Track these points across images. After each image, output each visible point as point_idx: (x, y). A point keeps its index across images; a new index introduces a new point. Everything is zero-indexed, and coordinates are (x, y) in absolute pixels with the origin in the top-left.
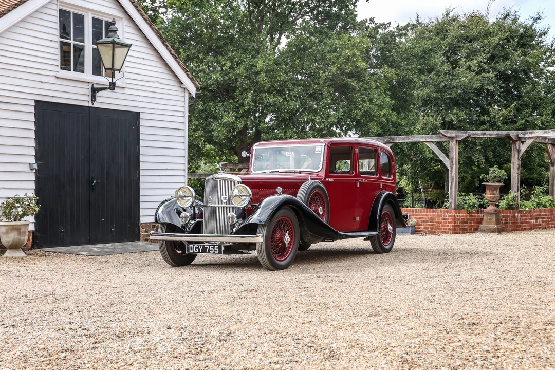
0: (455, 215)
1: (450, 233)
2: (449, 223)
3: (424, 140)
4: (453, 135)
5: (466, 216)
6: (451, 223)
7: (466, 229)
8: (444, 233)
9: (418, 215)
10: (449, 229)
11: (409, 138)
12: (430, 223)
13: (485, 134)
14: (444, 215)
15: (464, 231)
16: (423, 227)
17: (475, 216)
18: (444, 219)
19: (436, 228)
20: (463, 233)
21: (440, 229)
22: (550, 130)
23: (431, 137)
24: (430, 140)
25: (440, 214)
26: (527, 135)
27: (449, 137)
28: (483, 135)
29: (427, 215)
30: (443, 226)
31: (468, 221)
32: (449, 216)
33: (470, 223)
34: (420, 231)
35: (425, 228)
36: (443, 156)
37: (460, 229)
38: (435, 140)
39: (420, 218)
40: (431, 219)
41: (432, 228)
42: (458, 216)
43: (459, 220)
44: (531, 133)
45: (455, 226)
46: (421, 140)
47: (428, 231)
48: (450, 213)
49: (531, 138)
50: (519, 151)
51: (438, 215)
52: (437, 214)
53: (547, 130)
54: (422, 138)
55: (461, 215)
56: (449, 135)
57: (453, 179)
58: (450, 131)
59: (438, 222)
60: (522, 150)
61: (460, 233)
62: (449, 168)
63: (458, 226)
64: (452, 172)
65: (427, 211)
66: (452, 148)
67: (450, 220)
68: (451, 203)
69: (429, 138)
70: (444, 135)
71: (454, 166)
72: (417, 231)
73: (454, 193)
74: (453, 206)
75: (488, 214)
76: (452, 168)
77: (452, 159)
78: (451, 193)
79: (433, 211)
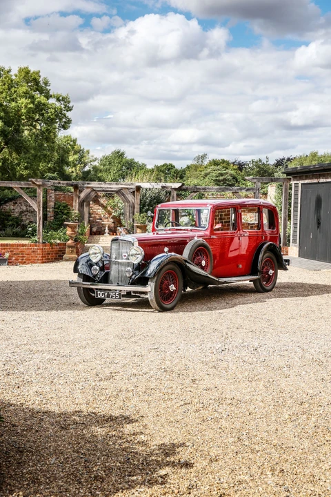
0: (42, 248)
1: (39, 263)
2: (38, 254)
4: (41, 183)
5: (50, 249)
7: (49, 259)
8: (34, 263)
9: (9, 249)
10: (38, 260)
12: (20, 255)
13: (59, 183)
14: (34, 249)
15: (49, 261)
16: (14, 258)
17: (55, 249)
18: (33, 252)
19: (25, 259)
20: (48, 262)
21: (29, 260)
23: (20, 184)
24: (19, 186)
25: (29, 247)
26: (86, 185)
27: (37, 185)
29: (17, 249)
30: (32, 257)
31: (51, 252)
32: (38, 249)
33: (52, 254)
34: (11, 262)
35: (15, 260)
36: (30, 200)
37: (46, 259)
38: (24, 186)
39: (11, 251)
40: (21, 251)
41: (23, 259)
42: (44, 249)
43: (45, 251)
44: (88, 184)
45: (43, 257)
46: (13, 186)
47: (19, 262)
48: (39, 246)
49: (87, 188)
50: (79, 197)
51: (28, 249)
52: (27, 247)
54: (12, 184)
55: (46, 247)
56: (38, 183)
57: (40, 219)
58: (39, 180)
59: (28, 254)
60: (81, 196)
61: (45, 262)
62: (37, 210)
63: (45, 257)
64: (39, 213)
65: (18, 245)
66: (40, 194)
67: (39, 252)
68: (39, 238)
69: (18, 184)
70: (34, 183)
71: (41, 209)
72: (8, 262)
73: (41, 231)
74: (41, 241)
75: (70, 247)
76: (39, 210)
77: (39, 202)
78: (39, 230)
79: (23, 245)
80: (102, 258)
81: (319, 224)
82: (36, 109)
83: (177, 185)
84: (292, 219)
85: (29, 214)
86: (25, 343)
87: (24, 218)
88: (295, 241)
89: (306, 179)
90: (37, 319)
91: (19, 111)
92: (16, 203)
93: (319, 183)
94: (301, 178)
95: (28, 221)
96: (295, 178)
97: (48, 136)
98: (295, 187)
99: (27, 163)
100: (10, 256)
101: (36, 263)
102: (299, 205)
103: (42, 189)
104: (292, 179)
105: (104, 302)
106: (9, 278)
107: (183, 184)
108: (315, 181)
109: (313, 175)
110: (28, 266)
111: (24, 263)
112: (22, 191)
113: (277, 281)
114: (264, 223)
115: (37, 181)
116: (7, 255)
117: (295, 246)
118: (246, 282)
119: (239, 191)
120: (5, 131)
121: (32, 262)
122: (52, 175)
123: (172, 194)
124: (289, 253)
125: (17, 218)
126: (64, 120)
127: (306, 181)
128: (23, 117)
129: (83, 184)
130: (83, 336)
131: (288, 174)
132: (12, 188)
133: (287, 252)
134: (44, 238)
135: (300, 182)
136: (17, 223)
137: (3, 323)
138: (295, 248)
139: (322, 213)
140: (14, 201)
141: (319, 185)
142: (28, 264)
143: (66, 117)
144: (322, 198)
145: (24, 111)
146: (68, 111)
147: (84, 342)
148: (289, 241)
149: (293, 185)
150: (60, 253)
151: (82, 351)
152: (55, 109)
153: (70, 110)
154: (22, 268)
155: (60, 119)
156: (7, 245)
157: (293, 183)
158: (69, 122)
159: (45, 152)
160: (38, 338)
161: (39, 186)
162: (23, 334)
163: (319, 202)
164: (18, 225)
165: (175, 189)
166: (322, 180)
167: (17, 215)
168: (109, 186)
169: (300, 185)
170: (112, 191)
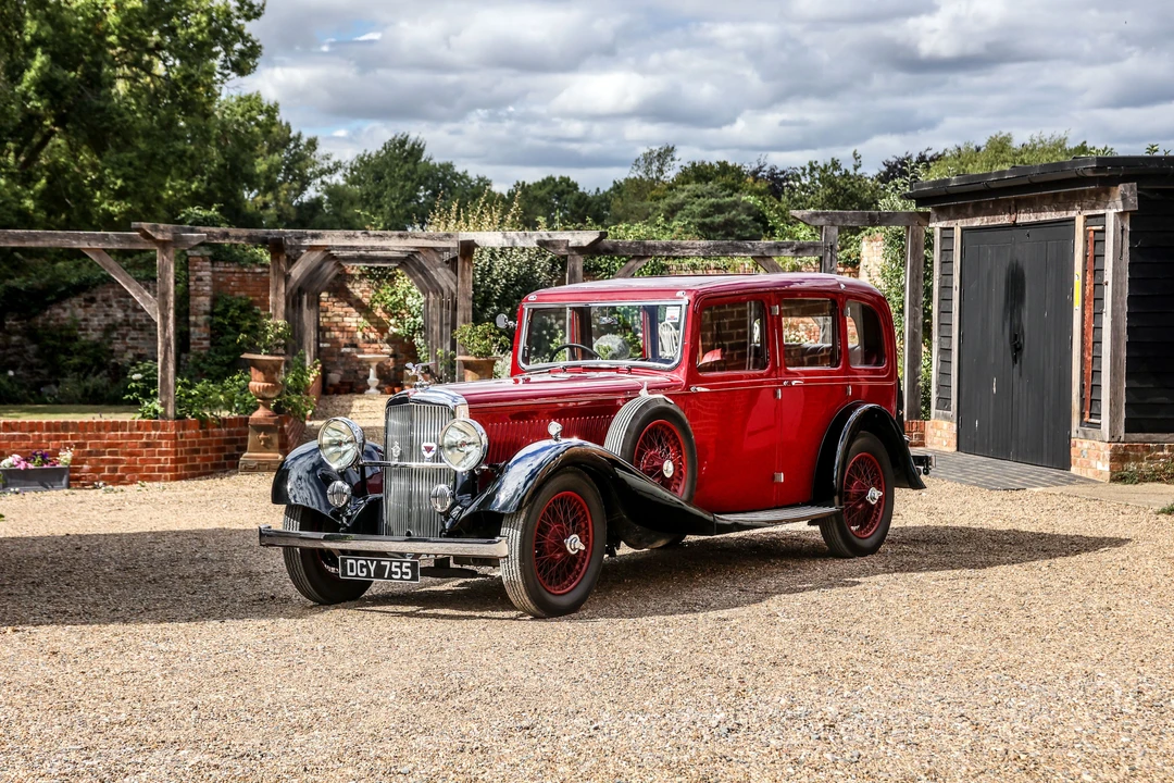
0: (176, 435)
1: (166, 479)
2: (161, 453)
3: (85, 245)
4: (168, 236)
5: (197, 436)
6: (166, 453)
7: (196, 468)
8: (151, 479)
9: (73, 437)
10: (162, 470)
11: (36, 238)
12: (107, 457)
13: (226, 235)
14: (149, 436)
15: (196, 473)
16: (86, 467)
17: (213, 435)
18: (147, 445)
19: (123, 470)
20: (193, 477)
21: (136, 470)
22: (358, 233)
23: (105, 239)
24: (100, 246)
25: (135, 433)
26: (307, 242)
27: (157, 242)
28: (224, 239)
29: (98, 437)
30: (144, 461)
31: (202, 447)
32: (160, 437)
33: (206, 451)
34: (78, 479)
35: (91, 471)
36: (137, 288)
37: (186, 468)
38: (116, 246)
39: (78, 446)
40: (109, 446)
41: (115, 470)
42: (182, 436)
43: (184, 444)
44: (315, 236)
45: (173, 461)
46: (75, 244)
47: (103, 478)
48: (164, 429)
49: (312, 248)
50: (287, 278)
51: (131, 437)
52: (128, 433)
53: (352, 232)
54: (78, 238)
55: (188, 432)
56: (159, 237)
57: (167, 345)
58: (162, 226)
59: (131, 454)
60: (293, 275)
61: (185, 478)
62: (158, 319)
63: (183, 460)
64: (165, 327)
65: (100, 426)
66: (166, 270)
67: (165, 446)
68: (164, 405)
69: (97, 239)
70: (147, 236)
71: (171, 314)
72: (70, 479)
73: (171, 381)
74: (170, 412)
75: (259, 428)
76: (165, 318)
77: (165, 294)
78: (165, 380)
79: (116, 426)
80: (357, 458)
81: (1017, 349)
82: (149, 14)
83: (586, 237)
84: (935, 337)
85: (133, 334)
86: (123, 717)
87: (118, 346)
88: (944, 402)
89: (976, 215)
90: (162, 646)
91: (99, 19)
92: (93, 300)
93: (1015, 225)
94: (960, 213)
95: (129, 355)
96: (943, 213)
97: (189, 95)
98: (943, 239)
99: (125, 178)
100: (74, 461)
101: (158, 479)
102: (956, 294)
103: (171, 253)
104: (934, 216)
105: (367, 593)
106: (75, 526)
107: (603, 235)
108: (1005, 219)
109: (997, 203)
110: (131, 491)
111: (119, 481)
112: (111, 261)
113: (895, 523)
114: (850, 345)
115: (156, 229)
116: (66, 457)
117: (946, 418)
118: (798, 525)
119: (774, 253)
120: (56, 81)
121: (144, 478)
122: (204, 213)
123: (570, 265)
124: (928, 440)
125: (96, 345)
126: (238, 46)
127: (977, 222)
128: (112, 39)
129: (300, 238)
130: (303, 695)
131: (922, 200)
132: (78, 254)
133: (922, 437)
134: (179, 403)
135: (958, 225)
136: (96, 359)
137: (54, 660)
138: (945, 424)
139: (1026, 314)
140: (85, 295)
141: (1015, 231)
142: (132, 482)
143: (245, 39)
144: (1026, 273)
145: (112, 18)
146: (248, 18)
147: (307, 713)
148: (927, 402)
149: (937, 231)
150: (233, 450)
151: (298, 738)
152: (208, 12)
153: (257, 15)
154: (111, 497)
155: (227, 46)
156: (65, 426)
157: (936, 226)
158: (253, 51)
159: (180, 145)
160: (163, 705)
161: (164, 245)
162: (117, 691)
163: (1016, 283)
164: (102, 366)
165: (580, 250)
166: (1024, 218)
167: (95, 336)
168: (377, 243)
169: (957, 234)
170: (388, 260)
